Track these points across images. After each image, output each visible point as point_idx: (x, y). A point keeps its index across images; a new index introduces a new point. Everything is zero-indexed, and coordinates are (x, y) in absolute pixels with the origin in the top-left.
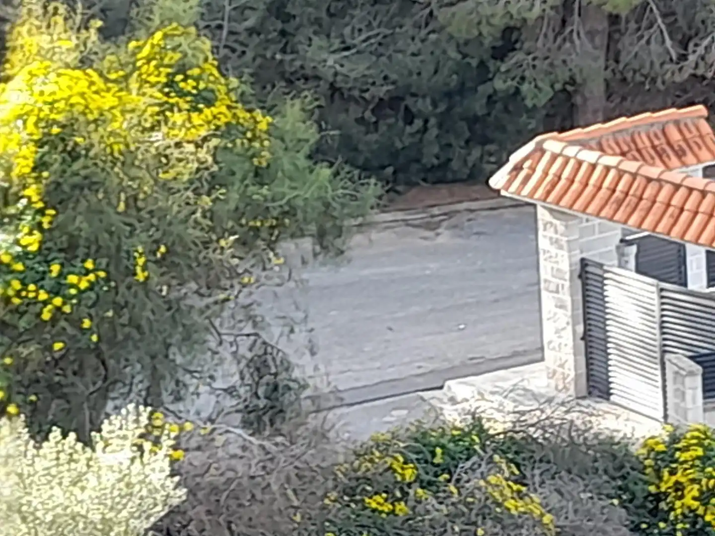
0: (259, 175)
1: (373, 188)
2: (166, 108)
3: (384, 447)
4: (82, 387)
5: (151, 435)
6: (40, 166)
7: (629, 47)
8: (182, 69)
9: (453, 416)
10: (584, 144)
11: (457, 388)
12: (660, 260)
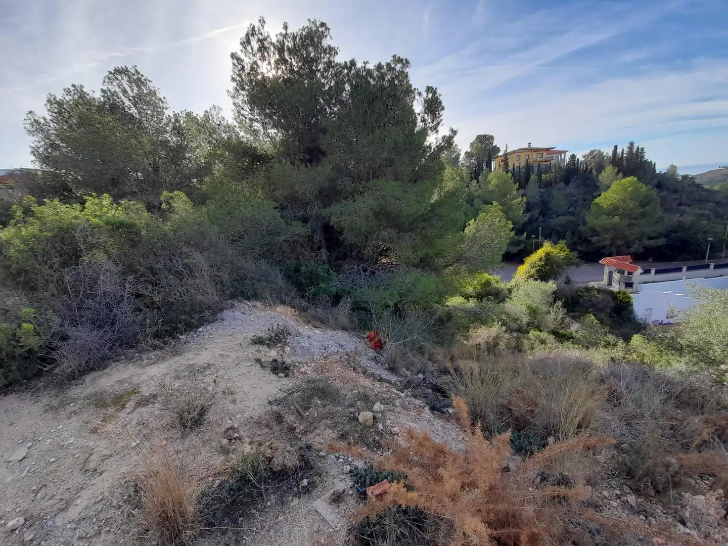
0: (570, 259)
1: (584, 261)
2: (560, 252)
3: (581, 288)
4: (547, 278)
5: (554, 283)
6: (545, 256)
7: (620, 249)
8: (563, 248)
9: (590, 285)
10: (612, 259)
11: (592, 283)
12: (621, 272)
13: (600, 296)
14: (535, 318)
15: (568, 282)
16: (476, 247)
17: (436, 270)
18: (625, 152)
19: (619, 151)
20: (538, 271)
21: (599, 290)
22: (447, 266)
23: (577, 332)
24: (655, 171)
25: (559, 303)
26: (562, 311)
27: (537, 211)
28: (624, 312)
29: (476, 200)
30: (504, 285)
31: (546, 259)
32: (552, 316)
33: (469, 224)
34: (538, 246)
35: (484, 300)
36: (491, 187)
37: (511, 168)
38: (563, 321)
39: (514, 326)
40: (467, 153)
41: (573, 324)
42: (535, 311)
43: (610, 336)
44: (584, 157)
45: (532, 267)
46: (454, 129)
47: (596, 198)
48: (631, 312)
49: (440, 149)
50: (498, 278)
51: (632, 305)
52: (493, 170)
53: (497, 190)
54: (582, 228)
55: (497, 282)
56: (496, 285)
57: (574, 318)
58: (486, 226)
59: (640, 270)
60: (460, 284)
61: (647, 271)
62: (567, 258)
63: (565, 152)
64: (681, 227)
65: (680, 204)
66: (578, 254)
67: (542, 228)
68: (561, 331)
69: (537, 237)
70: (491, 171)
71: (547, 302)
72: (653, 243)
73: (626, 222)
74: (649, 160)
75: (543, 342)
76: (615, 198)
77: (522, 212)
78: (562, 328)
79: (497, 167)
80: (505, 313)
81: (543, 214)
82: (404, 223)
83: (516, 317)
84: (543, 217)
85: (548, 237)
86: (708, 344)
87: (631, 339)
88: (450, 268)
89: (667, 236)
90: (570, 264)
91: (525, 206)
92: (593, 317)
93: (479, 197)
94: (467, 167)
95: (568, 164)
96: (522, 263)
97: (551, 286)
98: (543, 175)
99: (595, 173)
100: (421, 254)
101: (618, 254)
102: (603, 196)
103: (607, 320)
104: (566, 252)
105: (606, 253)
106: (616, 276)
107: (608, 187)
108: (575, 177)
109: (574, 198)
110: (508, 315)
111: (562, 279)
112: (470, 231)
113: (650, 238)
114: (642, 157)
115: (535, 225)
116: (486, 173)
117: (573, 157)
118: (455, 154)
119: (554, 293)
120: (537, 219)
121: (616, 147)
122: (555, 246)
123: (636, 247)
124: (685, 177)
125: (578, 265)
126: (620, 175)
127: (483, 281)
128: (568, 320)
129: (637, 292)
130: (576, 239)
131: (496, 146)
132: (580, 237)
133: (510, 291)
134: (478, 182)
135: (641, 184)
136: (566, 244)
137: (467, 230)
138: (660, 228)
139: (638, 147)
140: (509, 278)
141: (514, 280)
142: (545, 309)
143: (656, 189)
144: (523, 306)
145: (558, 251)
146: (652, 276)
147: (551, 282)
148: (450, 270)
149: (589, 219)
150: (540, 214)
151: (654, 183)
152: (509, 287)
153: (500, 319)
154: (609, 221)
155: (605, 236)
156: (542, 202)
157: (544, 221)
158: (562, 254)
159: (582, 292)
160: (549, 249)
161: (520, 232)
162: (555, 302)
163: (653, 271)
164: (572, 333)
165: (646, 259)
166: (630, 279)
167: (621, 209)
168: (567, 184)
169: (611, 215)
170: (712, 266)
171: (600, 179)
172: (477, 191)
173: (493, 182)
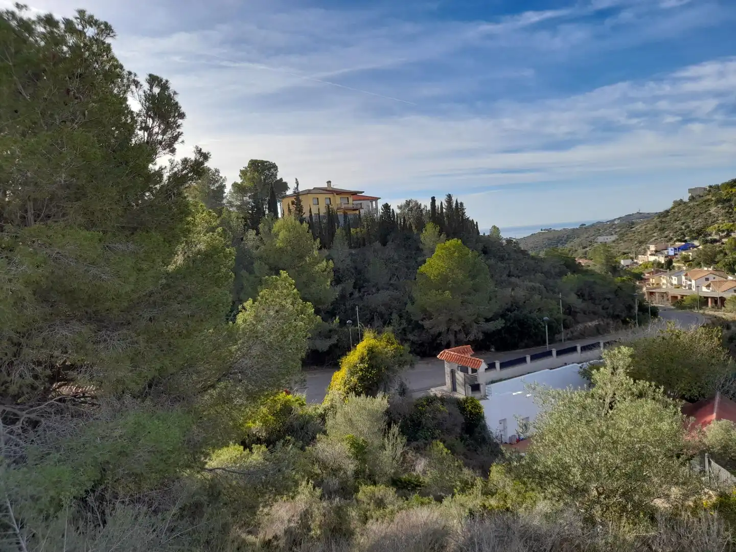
0: (401, 356)
1: (419, 357)
2: (387, 345)
3: (421, 399)
4: (374, 389)
5: (384, 396)
6: (368, 354)
7: (458, 336)
8: (390, 339)
9: (432, 394)
10: (452, 351)
11: (432, 389)
12: (464, 370)
13: (445, 409)
14: (365, 461)
15: (403, 392)
16: (256, 350)
17: (184, 398)
18: (444, 206)
19: (438, 204)
20: (361, 379)
21: (442, 400)
22: (205, 389)
23: (424, 472)
24: (478, 232)
25: (395, 429)
26: (401, 441)
27: (351, 282)
28: (478, 429)
29: (256, 265)
30: (313, 410)
31: (370, 359)
32: (388, 452)
33: (244, 308)
34: (358, 338)
35: (279, 444)
36: (279, 244)
37: (306, 215)
38: (404, 458)
39: (334, 482)
40: (235, 185)
41: (418, 461)
42: (363, 448)
43: (466, 471)
44: (400, 208)
45: (352, 373)
46: (203, 151)
47: (421, 265)
48: (484, 427)
49: (178, 179)
50: (302, 396)
51: (483, 417)
52: (280, 216)
53: (289, 248)
54: (409, 308)
55: (302, 405)
56: (300, 412)
57: (417, 449)
58: (272, 313)
59: (484, 366)
60: (234, 420)
61: (491, 366)
62: (397, 355)
63: (376, 199)
64: (515, 306)
65: (509, 276)
66: (410, 346)
67: (360, 309)
68: (405, 476)
69: (354, 323)
70: (277, 218)
71: (380, 431)
72: (491, 326)
73: (458, 299)
74: (471, 219)
76: (442, 267)
77: (329, 283)
78: (406, 471)
79: (286, 213)
80: (318, 460)
81: (357, 286)
83: (335, 466)
84: (360, 291)
85: (369, 322)
86: (566, 468)
87: (490, 471)
88: (211, 391)
89: (503, 316)
90: (401, 364)
91: (332, 274)
92: (441, 445)
93: (261, 258)
94: (239, 207)
95: (381, 217)
96: (337, 367)
97: (380, 402)
98: (352, 230)
99: (415, 231)
100: (148, 371)
101: (458, 343)
102: (427, 263)
103: (460, 446)
104: (395, 346)
105: (444, 343)
106: (460, 376)
107: (433, 251)
108: (393, 235)
109: (396, 265)
110: (324, 466)
111: (395, 388)
112: (245, 321)
113: (487, 320)
114: (464, 213)
115: (349, 304)
116: (270, 219)
117: (386, 207)
118: (217, 185)
119: (388, 412)
120: (351, 294)
121: (433, 199)
122: (379, 337)
123: (475, 333)
124: (509, 241)
125: (412, 365)
126: (443, 236)
127: (279, 407)
128: (410, 455)
129: (485, 397)
130: (405, 325)
131: (281, 179)
132: (409, 321)
133: (323, 417)
134: (257, 234)
135: (467, 248)
136: (394, 332)
137: (240, 318)
138: (496, 307)
139: (457, 201)
140: (321, 397)
141: (328, 398)
142: (377, 442)
143: (483, 255)
144: (344, 443)
145: (383, 343)
146: (497, 373)
147: (380, 395)
148: (212, 395)
149: (416, 295)
150: (354, 288)
151: (480, 248)
152: (320, 411)
153: (311, 476)
154: (439, 298)
155: (439, 318)
156: (356, 268)
157: (361, 298)
158: (390, 348)
159: (423, 406)
160: (373, 342)
161: (329, 315)
162: (390, 427)
163: (498, 365)
164: (418, 476)
165: (487, 349)
166: (476, 378)
167: (450, 282)
168: (384, 244)
169: (441, 289)
170: (554, 353)
171: (422, 239)
172: (257, 248)
173: (281, 235)
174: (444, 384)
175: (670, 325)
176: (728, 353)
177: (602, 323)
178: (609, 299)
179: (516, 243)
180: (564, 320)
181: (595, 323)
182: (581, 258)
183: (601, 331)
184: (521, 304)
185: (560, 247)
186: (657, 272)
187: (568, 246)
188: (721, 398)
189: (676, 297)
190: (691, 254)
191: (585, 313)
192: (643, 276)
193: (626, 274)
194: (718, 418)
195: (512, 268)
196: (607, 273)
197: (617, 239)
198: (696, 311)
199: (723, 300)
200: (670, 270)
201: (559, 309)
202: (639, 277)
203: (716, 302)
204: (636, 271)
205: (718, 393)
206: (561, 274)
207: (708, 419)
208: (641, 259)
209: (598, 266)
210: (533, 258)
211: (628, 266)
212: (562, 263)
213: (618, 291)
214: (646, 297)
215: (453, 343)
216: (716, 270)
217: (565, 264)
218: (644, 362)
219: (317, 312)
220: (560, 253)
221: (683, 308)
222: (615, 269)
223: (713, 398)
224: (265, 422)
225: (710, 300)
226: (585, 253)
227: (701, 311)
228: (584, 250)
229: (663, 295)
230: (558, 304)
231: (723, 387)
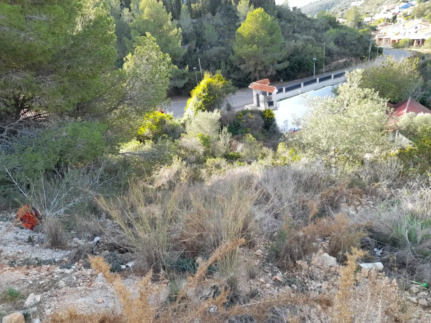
0: (227, 87)
1: (238, 88)
2: (218, 81)
3: (239, 112)
4: (212, 108)
5: (218, 111)
6: (207, 87)
7: (261, 73)
8: (220, 77)
9: (246, 109)
10: (257, 83)
11: (246, 106)
12: (264, 94)
13: (253, 116)
14: (209, 147)
15: (229, 108)
16: (138, 84)
17: (100, 116)
20: (204, 102)
21: (252, 112)
22: (111, 110)
23: (242, 151)
24: (275, 4)
25: (225, 129)
26: (229, 135)
27: (194, 42)
28: (271, 127)
29: (132, 33)
30: (177, 121)
31: (209, 90)
32: (222, 142)
33: (127, 59)
34: (201, 78)
35: (160, 139)
36: (145, 17)
38: (231, 144)
39: (193, 158)
41: (238, 145)
42: (207, 140)
43: (264, 148)
45: (199, 99)
47: (238, 28)
48: (275, 125)
50: (171, 114)
51: (275, 120)
53: (152, 20)
54: (232, 57)
55: (171, 119)
56: (170, 122)
57: (238, 139)
58: (144, 61)
59: (276, 90)
60: (131, 127)
61: (280, 91)
62: (225, 87)
64: (296, 52)
65: (294, 32)
66: (232, 81)
67: (201, 60)
68: (231, 153)
69: (198, 69)
71: (217, 130)
72: (281, 66)
73: (261, 49)
75: (218, 167)
76: (251, 28)
77: (180, 43)
78: (232, 150)
80: (183, 148)
81: (198, 45)
82: (40, 62)
83: (193, 150)
84: (200, 48)
85: (207, 68)
86: (318, 139)
87: (278, 148)
88: (115, 111)
89: (289, 59)
90: (228, 92)
91: (181, 37)
92: (251, 136)
93: (134, 28)
96: (189, 96)
97: (216, 115)
98: (192, 5)
99: (234, 4)
100: (74, 99)
101: (261, 78)
102: (242, 26)
103: (261, 137)
104: (223, 81)
105: (253, 78)
106: (261, 97)
107: (245, 18)
108: (219, 8)
109: (222, 29)
110: (187, 150)
111: (224, 108)
112: (128, 67)
113: (279, 63)
115: (194, 56)
119: (220, 120)
120: (195, 50)
122: (213, 77)
123: (272, 71)
124: (294, 9)
125: (234, 93)
126: (252, 6)
127: (158, 120)
128: (234, 142)
129: (276, 109)
130: (229, 68)
132: (232, 66)
133: (184, 125)
134: (130, 10)
135: (267, 14)
136: (222, 73)
137: (125, 66)
138: (285, 53)
140: (182, 113)
141: (186, 114)
142: (215, 136)
143: (277, 19)
144: (197, 138)
145: (216, 80)
146: (284, 94)
147: (216, 111)
148: (115, 114)
149: (235, 48)
150: (197, 46)
151: (276, 14)
152: (182, 122)
153: (180, 155)
154: (250, 49)
155: (250, 63)
156: (196, 33)
157: (201, 52)
158: (220, 84)
159: (241, 116)
160: (210, 80)
161: (182, 65)
162: (222, 128)
163: (284, 90)
164: (238, 153)
165: (279, 80)
166: (271, 98)
167: (256, 38)
168: (214, 14)
169: (250, 43)
170: (318, 80)
171: (238, 9)
172: (131, 21)
173: (146, 11)
174: (253, 103)
175: (388, 58)
176: (420, 74)
177: (348, 60)
178: (354, 44)
179: (299, 9)
180: (326, 59)
181: (344, 60)
182: (340, 18)
183: (347, 65)
184: (300, 50)
185: (327, 11)
186: (386, 25)
187: (332, 10)
188: (411, 100)
189: (395, 41)
190: (409, 11)
191: (338, 54)
192: (376, 28)
193: (366, 27)
194: (408, 112)
195: (296, 27)
196: (355, 27)
197: (364, 4)
198: (405, 49)
199: (423, 40)
200: (394, 23)
201: (323, 52)
202: (374, 29)
203: (419, 42)
204: (373, 25)
205: (410, 98)
206: (326, 29)
207: (401, 112)
208: (377, 17)
209: (350, 22)
210: (309, 19)
211: (368, 22)
212: (328, 21)
213: (360, 39)
214: (377, 42)
215: (258, 78)
216: (424, 21)
217: (329, 22)
218: (370, 82)
219: (174, 62)
220: (328, 15)
221: (398, 47)
222: (360, 24)
223: (406, 101)
224: (151, 129)
225: (415, 41)
226: (343, 15)
227: (409, 49)
228: (342, 12)
229: (387, 40)
230: (323, 49)
231: (413, 94)
